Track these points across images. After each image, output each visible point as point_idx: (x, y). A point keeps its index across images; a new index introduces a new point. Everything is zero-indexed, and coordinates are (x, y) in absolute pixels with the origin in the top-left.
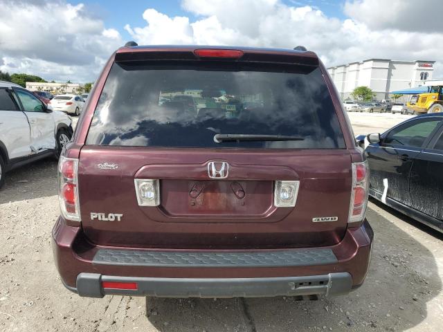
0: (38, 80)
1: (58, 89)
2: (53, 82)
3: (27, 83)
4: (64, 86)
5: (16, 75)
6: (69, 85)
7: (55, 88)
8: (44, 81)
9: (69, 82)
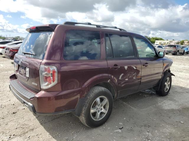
0: (161, 39)
1: (168, 43)
2: (167, 40)
3: (156, 41)
4: (170, 42)
5: (153, 38)
6: (173, 41)
7: (166, 43)
8: (163, 40)
9: (173, 40)
